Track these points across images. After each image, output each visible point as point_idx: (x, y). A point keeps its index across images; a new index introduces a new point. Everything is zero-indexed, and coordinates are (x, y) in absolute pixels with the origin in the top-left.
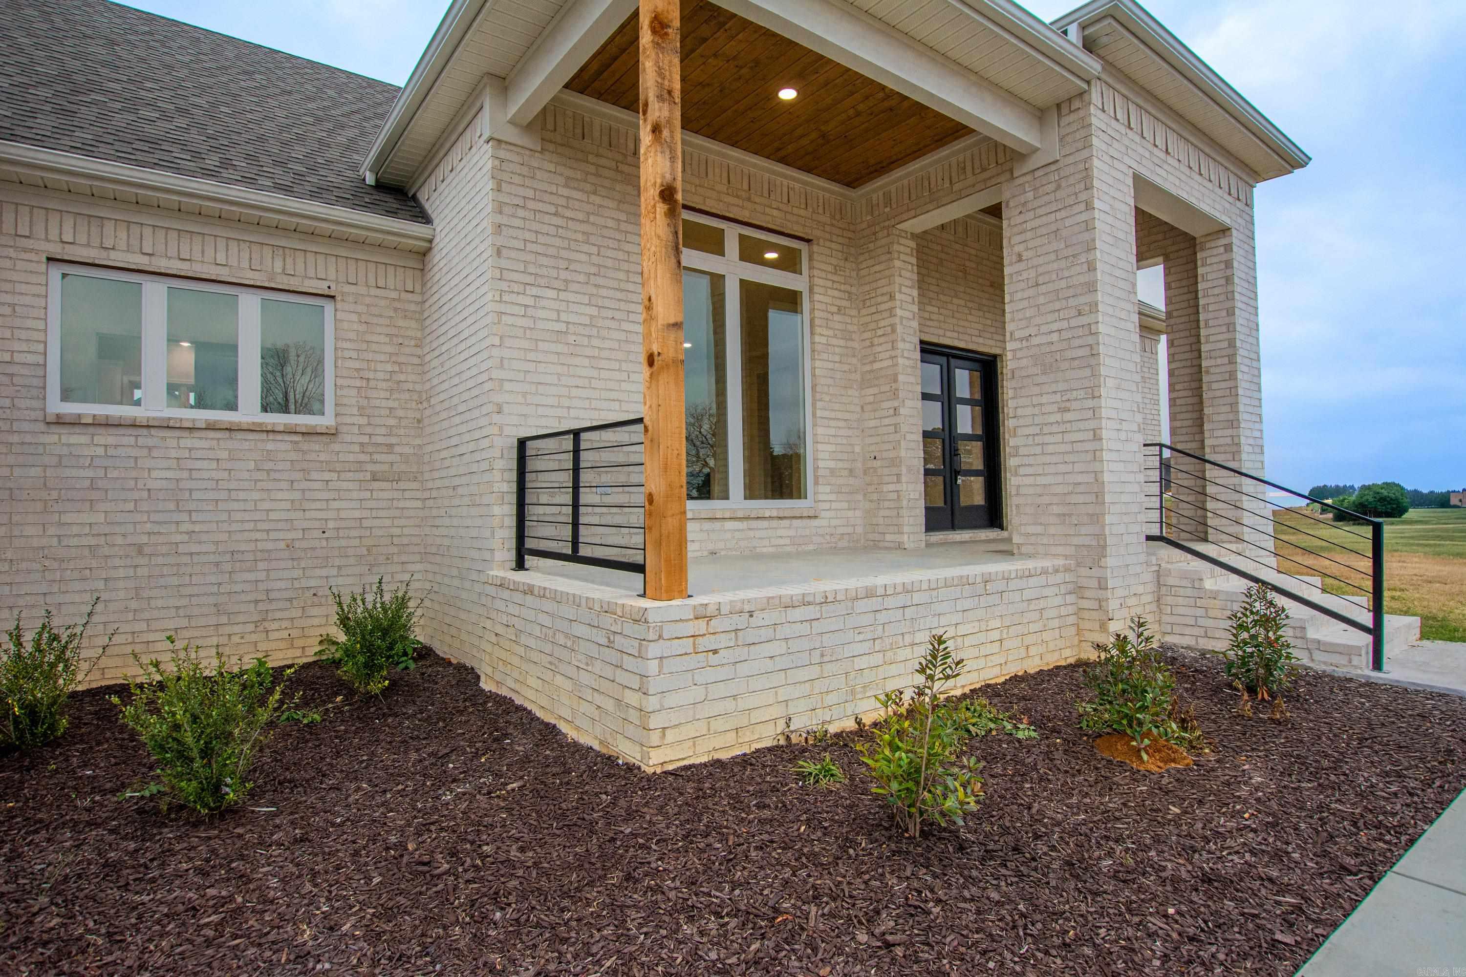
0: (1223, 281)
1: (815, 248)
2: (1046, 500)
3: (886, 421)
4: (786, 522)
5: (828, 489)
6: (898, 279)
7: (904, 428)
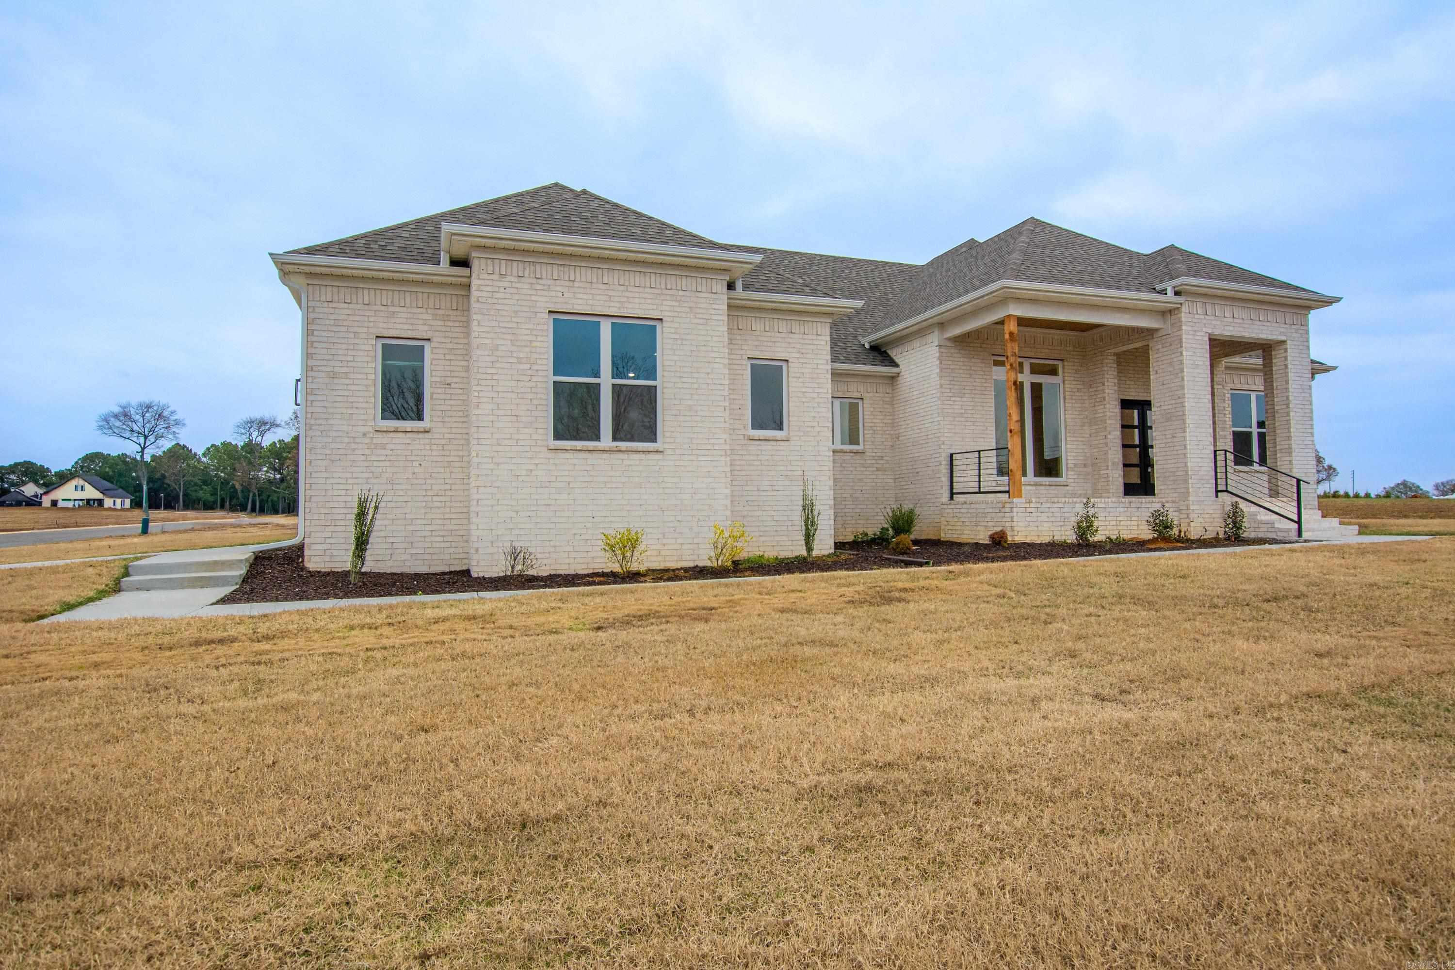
0: (1283, 367)
1: (1066, 363)
2: (1168, 474)
3: (1101, 441)
4: (1053, 487)
5: (1072, 473)
6: (1106, 376)
7: (1110, 445)
